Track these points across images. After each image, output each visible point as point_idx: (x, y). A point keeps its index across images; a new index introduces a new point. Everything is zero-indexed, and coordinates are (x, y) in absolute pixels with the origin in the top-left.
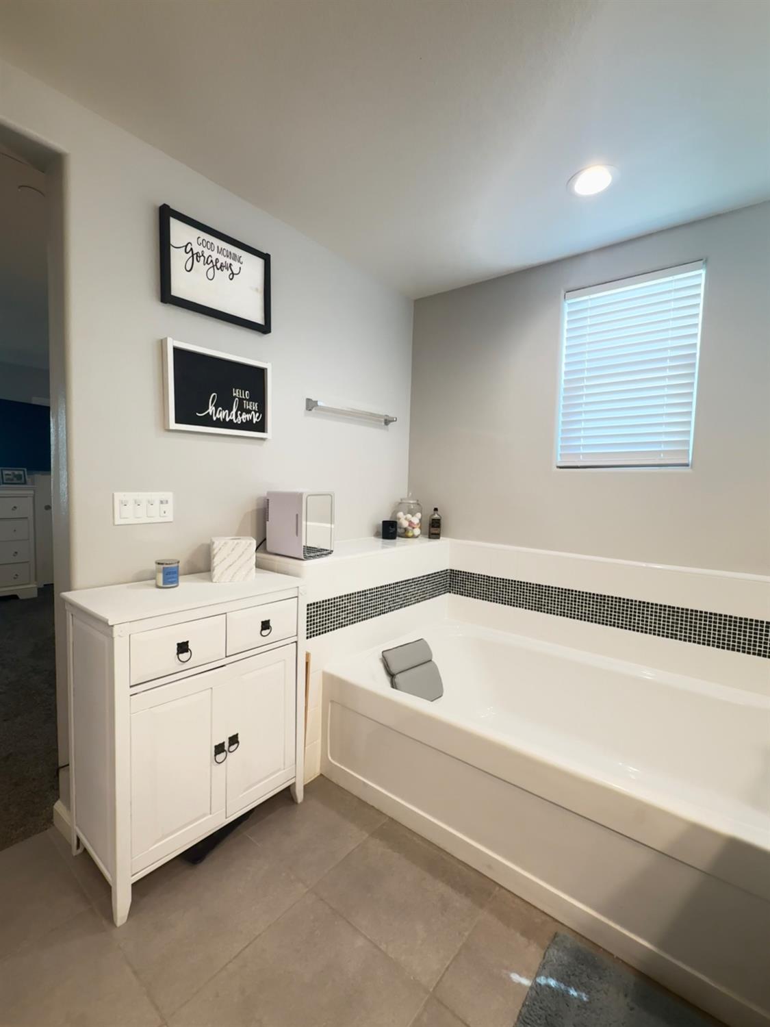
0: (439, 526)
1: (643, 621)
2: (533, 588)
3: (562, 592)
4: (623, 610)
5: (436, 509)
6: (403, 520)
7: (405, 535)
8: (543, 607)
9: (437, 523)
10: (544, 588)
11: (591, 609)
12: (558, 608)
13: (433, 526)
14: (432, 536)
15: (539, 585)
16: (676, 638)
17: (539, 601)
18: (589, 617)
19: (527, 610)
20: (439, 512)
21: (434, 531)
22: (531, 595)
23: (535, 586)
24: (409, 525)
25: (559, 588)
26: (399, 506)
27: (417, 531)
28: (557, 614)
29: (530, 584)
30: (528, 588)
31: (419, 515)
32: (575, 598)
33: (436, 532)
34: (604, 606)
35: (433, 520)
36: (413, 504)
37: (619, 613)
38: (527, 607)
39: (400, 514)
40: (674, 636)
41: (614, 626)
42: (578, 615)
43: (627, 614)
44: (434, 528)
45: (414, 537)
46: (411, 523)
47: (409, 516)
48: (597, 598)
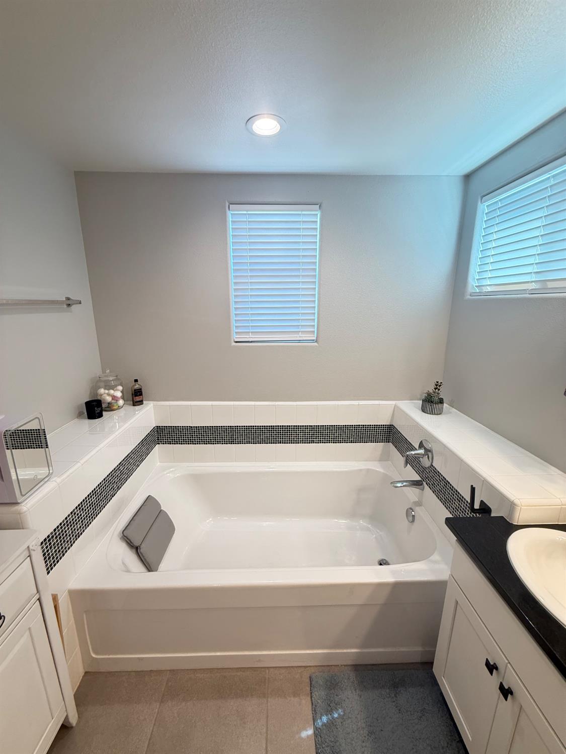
0: (141, 394)
1: (296, 437)
2: (226, 429)
3: (247, 429)
4: (285, 432)
5: (136, 381)
6: (106, 396)
7: (110, 408)
8: (235, 440)
9: (139, 392)
10: (234, 428)
11: (266, 436)
12: (245, 439)
13: (136, 396)
14: (136, 404)
15: (231, 427)
16: (314, 443)
17: (231, 437)
18: (265, 441)
19: (224, 445)
20: (139, 382)
21: (138, 399)
22: (225, 434)
23: (227, 428)
24: (113, 399)
25: (244, 426)
26: (97, 383)
27: (121, 402)
28: (245, 443)
29: (224, 427)
30: (223, 430)
31: (120, 388)
32: (256, 431)
33: (140, 399)
34: (274, 433)
35: (135, 390)
36: (112, 380)
37: (283, 435)
38: (223, 442)
39: (102, 391)
40: (313, 442)
41: (280, 443)
42: (258, 441)
43: (287, 435)
44: (136, 397)
45: (119, 408)
46: (114, 398)
47: (112, 392)
48: (269, 428)
